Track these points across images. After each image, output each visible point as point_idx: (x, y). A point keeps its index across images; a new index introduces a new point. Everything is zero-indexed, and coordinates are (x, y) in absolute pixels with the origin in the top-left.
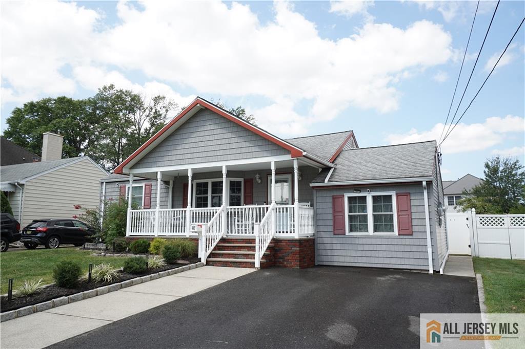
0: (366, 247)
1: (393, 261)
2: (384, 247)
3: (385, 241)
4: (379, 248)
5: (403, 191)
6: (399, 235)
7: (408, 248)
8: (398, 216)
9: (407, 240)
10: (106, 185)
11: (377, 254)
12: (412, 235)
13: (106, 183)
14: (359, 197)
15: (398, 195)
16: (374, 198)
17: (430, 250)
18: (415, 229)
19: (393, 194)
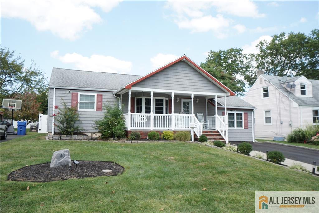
0: (234, 134)
1: (242, 139)
2: (240, 134)
3: (240, 131)
4: (238, 134)
5: (246, 112)
6: (244, 129)
7: (246, 134)
8: (244, 121)
9: (246, 131)
10: (56, 90)
11: (237, 136)
12: (247, 129)
13: (56, 88)
14: (232, 113)
15: (244, 113)
16: (237, 114)
17: (253, 134)
18: (249, 126)
19: (242, 113)
